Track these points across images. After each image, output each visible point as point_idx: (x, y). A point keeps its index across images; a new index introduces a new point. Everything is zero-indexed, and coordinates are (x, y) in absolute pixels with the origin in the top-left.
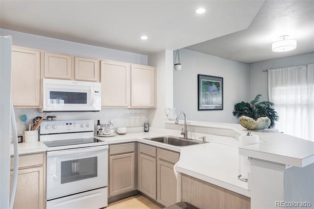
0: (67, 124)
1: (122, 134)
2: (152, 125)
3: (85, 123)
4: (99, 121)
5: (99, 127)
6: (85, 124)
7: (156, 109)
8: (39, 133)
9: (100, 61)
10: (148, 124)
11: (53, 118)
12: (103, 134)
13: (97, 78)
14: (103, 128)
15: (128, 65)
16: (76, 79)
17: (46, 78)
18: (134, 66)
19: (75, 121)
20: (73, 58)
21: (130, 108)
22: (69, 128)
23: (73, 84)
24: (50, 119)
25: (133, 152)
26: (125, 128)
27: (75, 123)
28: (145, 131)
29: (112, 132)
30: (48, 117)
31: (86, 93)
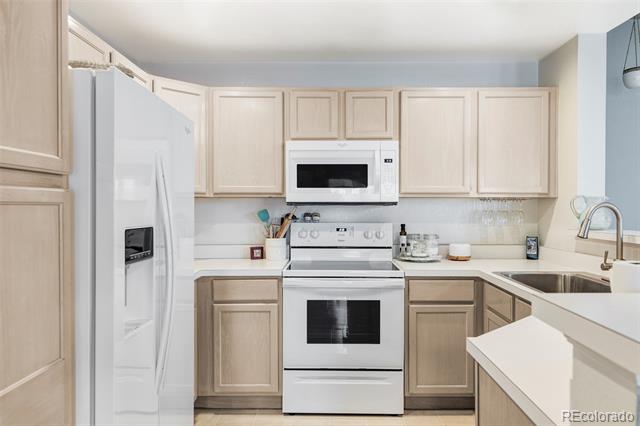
0: (338, 230)
1: (457, 259)
2: (547, 243)
3: (372, 229)
4: (403, 226)
5: (404, 239)
6: (374, 232)
7: (555, 199)
8: (288, 243)
9: (400, 93)
10: (537, 240)
11: (315, 218)
12: (412, 256)
13: (392, 131)
14: (412, 243)
15: (468, 93)
16: (348, 136)
17: (293, 139)
18: (485, 92)
19: (355, 225)
20: (342, 95)
21: (477, 196)
22: (341, 238)
23: (339, 148)
24: (309, 218)
25: (471, 303)
26: (468, 246)
27: (352, 229)
28: (528, 257)
29: (433, 252)
30: (306, 215)
31: (366, 166)
